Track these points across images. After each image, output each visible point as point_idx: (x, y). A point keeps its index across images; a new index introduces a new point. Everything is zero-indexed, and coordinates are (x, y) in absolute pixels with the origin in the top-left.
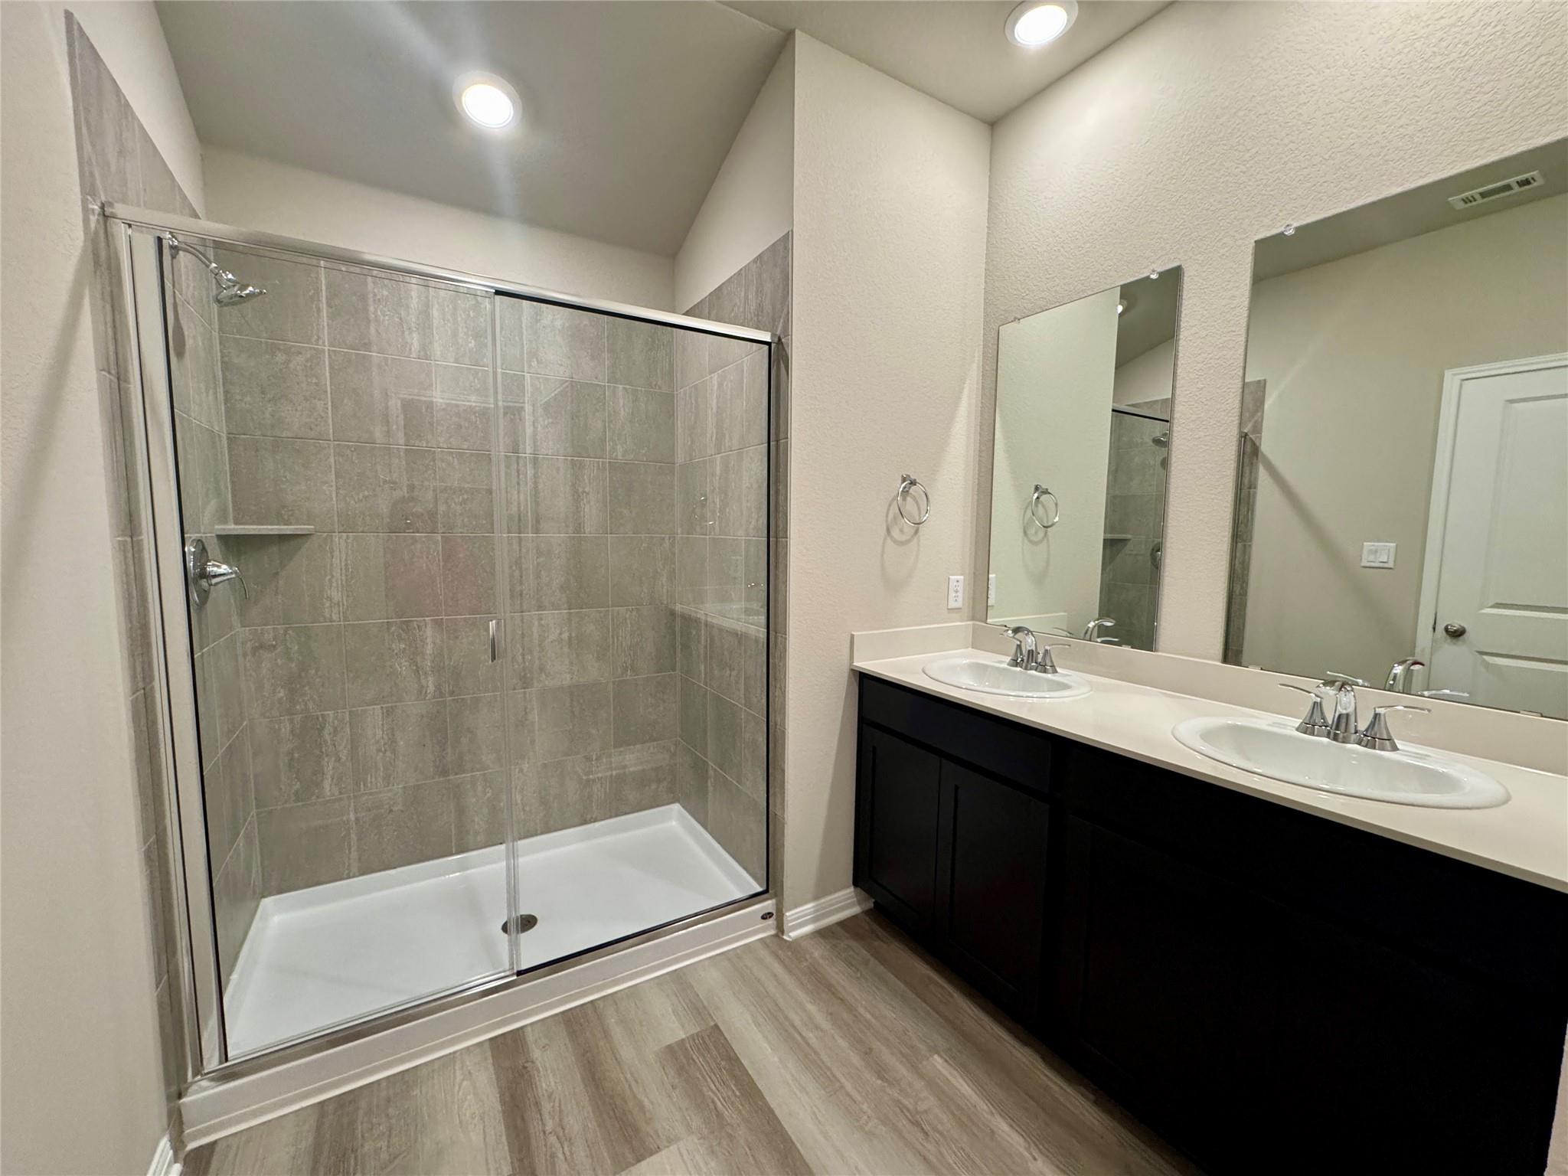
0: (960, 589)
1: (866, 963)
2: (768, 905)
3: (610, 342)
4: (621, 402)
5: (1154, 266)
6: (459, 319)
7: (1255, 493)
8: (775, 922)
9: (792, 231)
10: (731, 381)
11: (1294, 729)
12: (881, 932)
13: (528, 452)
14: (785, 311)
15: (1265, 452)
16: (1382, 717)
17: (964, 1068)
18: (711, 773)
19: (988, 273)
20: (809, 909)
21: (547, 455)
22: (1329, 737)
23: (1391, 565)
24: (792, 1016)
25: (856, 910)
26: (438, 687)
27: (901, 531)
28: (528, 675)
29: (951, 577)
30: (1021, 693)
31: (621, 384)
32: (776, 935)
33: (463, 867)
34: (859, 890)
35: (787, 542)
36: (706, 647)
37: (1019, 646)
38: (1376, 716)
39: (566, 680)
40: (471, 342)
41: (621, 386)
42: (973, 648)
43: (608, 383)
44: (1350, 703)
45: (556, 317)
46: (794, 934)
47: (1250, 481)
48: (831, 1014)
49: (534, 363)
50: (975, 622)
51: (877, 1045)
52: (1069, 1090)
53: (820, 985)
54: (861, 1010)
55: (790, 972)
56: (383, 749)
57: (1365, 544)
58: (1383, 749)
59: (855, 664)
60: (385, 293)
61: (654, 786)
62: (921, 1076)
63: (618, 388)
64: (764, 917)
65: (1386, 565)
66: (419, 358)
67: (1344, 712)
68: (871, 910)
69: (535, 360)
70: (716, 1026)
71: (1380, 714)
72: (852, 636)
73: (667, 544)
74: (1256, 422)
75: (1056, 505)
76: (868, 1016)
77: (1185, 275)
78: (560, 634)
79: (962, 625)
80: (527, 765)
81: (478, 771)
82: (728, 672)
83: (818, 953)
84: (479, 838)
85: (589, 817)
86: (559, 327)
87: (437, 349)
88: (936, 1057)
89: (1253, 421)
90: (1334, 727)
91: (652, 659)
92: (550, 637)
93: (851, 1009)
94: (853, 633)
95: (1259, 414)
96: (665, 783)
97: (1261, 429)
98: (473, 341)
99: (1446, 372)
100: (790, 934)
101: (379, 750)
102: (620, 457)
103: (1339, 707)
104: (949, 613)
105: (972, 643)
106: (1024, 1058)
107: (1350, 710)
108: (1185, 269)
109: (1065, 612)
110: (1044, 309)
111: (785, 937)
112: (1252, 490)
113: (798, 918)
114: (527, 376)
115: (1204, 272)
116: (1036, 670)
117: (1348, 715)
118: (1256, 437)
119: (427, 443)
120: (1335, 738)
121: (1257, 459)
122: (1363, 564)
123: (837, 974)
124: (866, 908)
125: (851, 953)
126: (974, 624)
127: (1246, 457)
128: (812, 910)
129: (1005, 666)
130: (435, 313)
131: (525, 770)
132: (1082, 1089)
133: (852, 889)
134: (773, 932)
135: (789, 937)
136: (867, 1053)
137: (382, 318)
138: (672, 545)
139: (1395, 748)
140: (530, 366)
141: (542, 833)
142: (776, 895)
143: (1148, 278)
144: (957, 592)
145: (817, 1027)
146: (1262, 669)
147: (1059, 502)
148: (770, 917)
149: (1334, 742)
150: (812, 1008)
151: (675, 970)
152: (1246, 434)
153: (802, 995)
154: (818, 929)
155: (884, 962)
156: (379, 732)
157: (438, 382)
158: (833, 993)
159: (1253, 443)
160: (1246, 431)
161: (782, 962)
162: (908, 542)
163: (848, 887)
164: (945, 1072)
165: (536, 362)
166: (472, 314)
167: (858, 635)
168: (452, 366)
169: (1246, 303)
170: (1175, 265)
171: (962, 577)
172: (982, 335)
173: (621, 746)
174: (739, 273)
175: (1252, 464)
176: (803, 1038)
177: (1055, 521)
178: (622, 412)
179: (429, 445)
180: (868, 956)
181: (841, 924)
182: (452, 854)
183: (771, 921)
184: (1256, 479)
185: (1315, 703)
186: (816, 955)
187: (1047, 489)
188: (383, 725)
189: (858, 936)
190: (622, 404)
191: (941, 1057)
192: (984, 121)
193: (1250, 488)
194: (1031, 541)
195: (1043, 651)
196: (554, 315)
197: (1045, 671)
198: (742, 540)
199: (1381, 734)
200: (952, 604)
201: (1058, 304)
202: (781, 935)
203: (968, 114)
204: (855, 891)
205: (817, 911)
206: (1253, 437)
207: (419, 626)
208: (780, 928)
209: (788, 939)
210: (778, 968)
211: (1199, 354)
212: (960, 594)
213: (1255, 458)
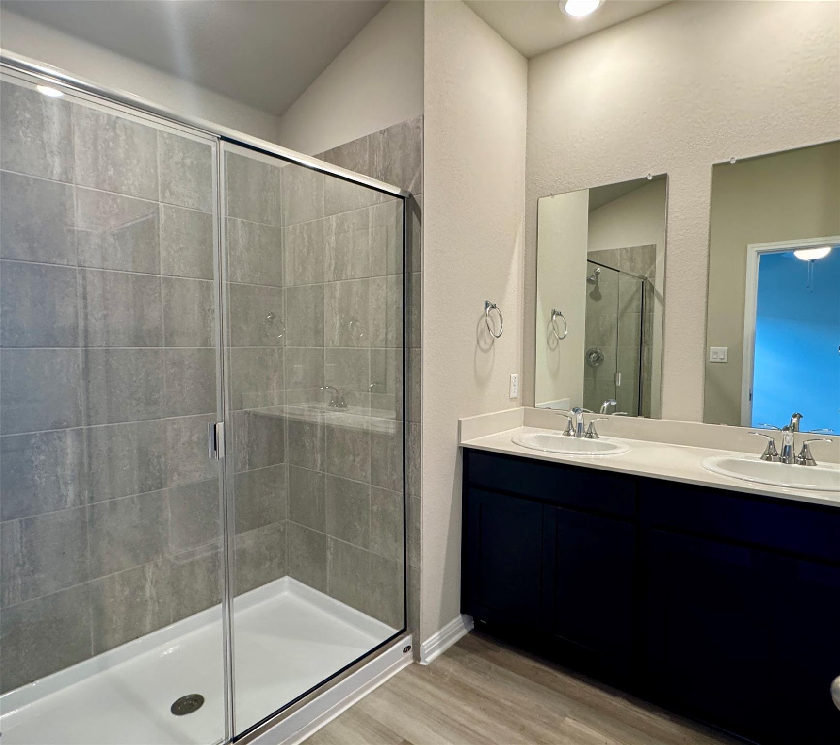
0: (516, 383)
1: (490, 668)
2: (407, 640)
3: (230, 180)
4: (240, 232)
5: (649, 172)
6: (100, 148)
7: (653, 315)
8: (412, 653)
9: (423, 116)
10: (353, 224)
11: (759, 459)
12: (489, 645)
13: (162, 272)
14: (417, 174)
15: (657, 289)
16: (808, 446)
17: (586, 721)
18: (330, 543)
19: (529, 162)
20: (436, 637)
21: (178, 276)
22: (780, 461)
23: (725, 361)
24: (460, 719)
25: (464, 632)
26: (79, 495)
27: (485, 342)
28: (163, 476)
29: (512, 375)
30: (598, 453)
31: (240, 218)
32: (414, 663)
33: (102, 668)
34: (466, 616)
35: (421, 350)
36: (323, 439)
37: (570, 422)
38: (805, 447)
39: (197, 477)
40: (110, 170)
41: (239, 220)
42: (524, 426)
43: (229, 215)
44: (791, 440)
45: (186, 155)
46: (429, 659)
47: (650, 309)
48: (484, 710)
49: (167, 194)
50: (526, 407)
51: (525, 722)
52: (652, 716)
53: (466, 692)
54: (502, 701)
55: (438, 687)
56: (21, 563)
57: (711, 348)
58: (809, 465)
59: (462, 442)
60: (28, 116)
61: (268, 563)
62: (564, 733)
63: (237, 220)
64: (405, 651)
65: (724, 361)
66: (60, 181)
67: (788, 445)
68: (473, 630)
69: (168, 191)
70: (405, 741)
71: (807, 445)
72: (460, 422)
73: (276, 355)
74: (652, 271)
75: (565, 323)
76: (510, 704)
77: (670, 179)
78: (190, 437)
79: (517, 409)
80: (161, 560)
81: (116, 571)
82: (351, 458)
83: (451, 668)
84: (117, 636)
85: (215, 600)
86: (189, 164)
87: (78, 173)
88: (567, 719)
89: (650, 270)
90: (783, 455)
91: (265, 453)
92: (181, 440)
93: (496, 703)
94: (460, 419)
95: (653, 266)
96: (276, 561)
97: (655, 276)
98: (112, 169)
99: (748, 246)
100: (427, 660)
101: (16, 565)
102: (239, 280)
103: (785, 442)
104: (511, 401)
105: (524, 423)
106: (618, 704)
107: (791, 444)
108: (670, 176)
109: (568, 397)
110: (573, 190)
111: (422, 663)
112: (651, 313)
113: (431, 646)
114: (161, 204)
115: (682, 179)
116: (585, 437)
117: (790, 446)
118: (652, 280)
119: (68, 262)
120: (784, 461)
121: (654, 293)
122: (710, 361)
123: (472, 680)
124: (469, 630)
125: (475, 663)
126: (525, 409)
127: (647, 292)
128: (438, 638)
129: (562, 436)
130: (77, 141)
131: (160, 564)
132: (658, 713)
133: (460, 616)
134: (411, 661)
135: (426, 662)
136: (522, 729)
137: (24, 139)
138: (280, 356)
139: (815, 464)
140: (164, 196)
141: (175, 621)
142: (411, 632)
143: (646, 178)
144: (514, 386)
145: (480, 722)
146: (728, 425)
147: (567, 322)
148: (409, 650)
149: (783, 464)
150: (469, 709)
151: (350, 708)
152: (646, 278)
153: (458, 703)
154: (442, 652)
155: (501, 664)
156: (18, 546)
157: (79, 205)
158: (478, 695)
159: (651, 284)
160: (646, 276)
161: (429, 681)
162: (490, 349)
163: (458, 616)
164: (575, 726)
165: (169, 194)
166: (111, 144)
167: (464, 421)
168: (92, 191)
169: (709, 201)
170: (663, 172)
171: (517, 375)
172: (524, 204)
173: (241, 532)
174: (363, 139)
175: (650, 297)
176: (474, 731)
177: (565, 334)
178: (241, 242)
179: (71, 264)
180: (488, 662)
181: (458, 644)
182: (90, 656)
183: (410, 653)
184: (653, 306)
185: (770, 441)
186: (451, 670)
187: (560, 313)
188: (21, 538)
189: (473, 650)
190: (240, 235)
191: (570, 718)
192: (524, 55)
193: (650, 312)
194: (550, 348)
195: (589, 423)
196: (184, 154)
197: (591, 437)
198: (368, 350)
199: (808, 456)
200: (513, 395)
201: (582, 188)
202: (417, 662)
203: (515, 48)
204: (463, 617)
205: (441, 638)
206: (650, 280)
207: (58, 437)
208: (417, 657)
209: (425, 664)
210: (429, 687)
211: (681, 230)
212: (516, 387)
213: (652, 293)
